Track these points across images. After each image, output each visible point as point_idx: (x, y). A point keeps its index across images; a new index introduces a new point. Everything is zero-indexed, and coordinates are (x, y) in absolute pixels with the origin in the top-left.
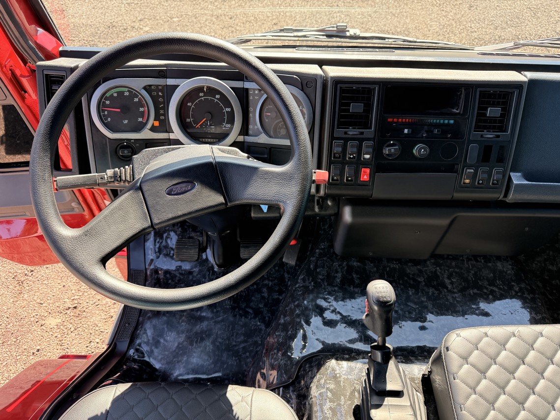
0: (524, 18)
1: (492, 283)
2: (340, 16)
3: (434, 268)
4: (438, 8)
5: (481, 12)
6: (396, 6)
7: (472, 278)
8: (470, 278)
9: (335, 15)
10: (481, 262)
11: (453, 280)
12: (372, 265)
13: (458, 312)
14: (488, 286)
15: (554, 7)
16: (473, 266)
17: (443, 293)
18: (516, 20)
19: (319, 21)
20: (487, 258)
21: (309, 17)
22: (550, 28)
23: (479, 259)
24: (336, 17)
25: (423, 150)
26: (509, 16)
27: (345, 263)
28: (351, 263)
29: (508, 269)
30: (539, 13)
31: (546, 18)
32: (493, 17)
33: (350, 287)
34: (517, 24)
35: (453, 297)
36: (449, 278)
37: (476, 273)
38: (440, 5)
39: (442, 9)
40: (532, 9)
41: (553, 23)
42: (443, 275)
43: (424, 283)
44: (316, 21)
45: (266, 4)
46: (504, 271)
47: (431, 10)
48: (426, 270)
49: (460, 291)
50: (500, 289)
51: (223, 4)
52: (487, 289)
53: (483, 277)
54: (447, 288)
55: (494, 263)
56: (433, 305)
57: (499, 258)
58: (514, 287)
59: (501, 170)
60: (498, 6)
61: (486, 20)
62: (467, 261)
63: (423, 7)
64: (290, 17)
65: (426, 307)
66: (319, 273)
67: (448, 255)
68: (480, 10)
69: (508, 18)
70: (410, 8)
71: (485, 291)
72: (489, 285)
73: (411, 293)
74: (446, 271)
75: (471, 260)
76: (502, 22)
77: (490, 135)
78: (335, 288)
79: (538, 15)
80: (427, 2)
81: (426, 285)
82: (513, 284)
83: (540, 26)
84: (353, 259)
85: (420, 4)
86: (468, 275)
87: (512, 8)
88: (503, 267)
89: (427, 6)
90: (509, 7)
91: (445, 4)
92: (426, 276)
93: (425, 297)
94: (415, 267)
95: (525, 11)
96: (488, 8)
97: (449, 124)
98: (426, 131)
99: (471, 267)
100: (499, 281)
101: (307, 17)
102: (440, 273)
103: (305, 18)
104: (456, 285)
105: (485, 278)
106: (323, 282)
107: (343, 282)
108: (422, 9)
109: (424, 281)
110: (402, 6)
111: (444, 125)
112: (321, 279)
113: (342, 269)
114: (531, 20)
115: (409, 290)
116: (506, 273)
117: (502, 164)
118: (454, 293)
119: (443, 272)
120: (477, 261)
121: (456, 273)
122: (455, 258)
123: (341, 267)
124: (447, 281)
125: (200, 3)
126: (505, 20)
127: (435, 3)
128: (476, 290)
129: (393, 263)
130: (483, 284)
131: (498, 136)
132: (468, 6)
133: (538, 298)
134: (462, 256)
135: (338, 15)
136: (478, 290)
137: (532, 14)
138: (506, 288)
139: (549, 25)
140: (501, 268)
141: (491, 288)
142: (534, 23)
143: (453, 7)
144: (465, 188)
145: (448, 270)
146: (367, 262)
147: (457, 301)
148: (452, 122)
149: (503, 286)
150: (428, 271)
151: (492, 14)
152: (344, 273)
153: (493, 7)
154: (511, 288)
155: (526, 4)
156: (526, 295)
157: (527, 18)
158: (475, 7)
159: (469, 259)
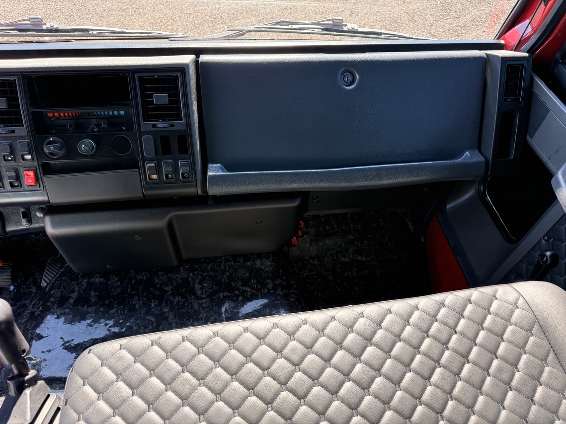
0: (401, 22)
1: (245, 283)
2: (223, 27)
3: (187, 274)
4: (320, 16)
5: (362, 18)
6: (280, 16)
7: (225, 280)
8: (223, 281)
9: (218, 26)
10: (240, 262)
11: (204, 285)
12: (116, 279)
13: (201, 319)
14: (241, 287)
15: (429, 10)
16: (230, 267)
17: (190, 301)
18: (395, 24)
19: (202, 33)
20: (247, 256)
21: (191, 29)
22: (426, 31)
23: (238, 259)
24: (220, 29)
25: (83, 146)
26: (388, 20)
27: (85, 281)
28: (93, 280)
29: (267, 266)
30: (416, 17)
31: (422, 22)
32: (373, 22)
33: (84, 307)
34: (396, 27)
35: (199, 303)
36: (200, 283)
37: (231, 274)
38: (323, 13)
39: (325, 16)
40: (410, 13)
41: (428, 26)
42: (195, 280)
43: (171, 292)
44: (198, 33)
45: (147, 18)
46: (261, 268)
47: (313, 18)
48: (177, 277)
49: (208, 296)
50: (253, 288)
51: (101, 20)
52: (238, 289)
53: (238, 278)
54: (195, 294)
55: (254, 261)
56: (174, 315)
57: (259, 256)
58: (268, 285)
59: (186, 161)
60: (377, 12)
61: (366, 25)
62: (225, 262)
63: (306, 15)
64: (171, 30)
65: (166, 319)
66: (51, 296)
67: (206, 258)
68: (361, 16)
69: (387, 22)
70: (293, 17)
71: (237, 292)
72: (243, 286)
73: (153, 305)
74: (199, 276)
75: (230, 261)
76: (381, 26)
77: (161, 125)
78: (65, 310)
79: (415, 19)
80: (310, 11)
81: (172, 294)
82: (268, 281)
83: (417, 29)
84: (97, 275)
85: (303, 13)
86: (223, 278)
87: (391, 13)
88: (261, 265)
89: (310, 14)
90: (388, 13)
91: (327, 12)
92: (175, 284)
93: (168, 307)
94: (166, 276)
95: (403, 15)
96: (368, 14)
97: (119, 116)
98: (95, 125)
99: (227, 269)
100: (254, 279)
101: (189, 30)
102: (192, 279)
103: (188, 30)
104: (207, 289)
105: (240, 278)
106: (53, 305)
107: (76, 303)
108: (306, 17)
109: (172, 290)
110: (286, 16)
111: (114, 116)
112: (52, 302)
113: (79, 288)
114: (408, 24)
115: (152, 302)
116: (263, 271)
117: (186, 155)
118: (202, 298)
119: (195, 278)
120: (235, 261)
121: (210, 276)
122: (213, 260)
123: (79, 285)
124: (197, 287)
125: (75, 20)
126: (384, 24)
127: (318, 11)
128: (226, 293)
129: (141, 274)
130: (236, 285)
131: (173, 125)
132: (349, 12)
133: (294, 293)
134: (221, 257)
135: (222, 26)
136: (228, 293)
137: (410, 18)
138: (259, 287)
139: (425, 27)
140: (259, 266)
141: (244, 288)
142: (411, 26)
143: (335, 14)
144: (152, 184)
145: (201, 275)
146: (111, 276)
147: (203, 307)
148: (122, 113)
149: (256, 284)
150: (179, 278)
151: (372, 20)
152: (82, 292)
153: (373, 13)
154: (264, 285)
155: (404, 9)
156: (279, 292)
157: (404, 22)
158: (356, 13)
159: (227, 260)
